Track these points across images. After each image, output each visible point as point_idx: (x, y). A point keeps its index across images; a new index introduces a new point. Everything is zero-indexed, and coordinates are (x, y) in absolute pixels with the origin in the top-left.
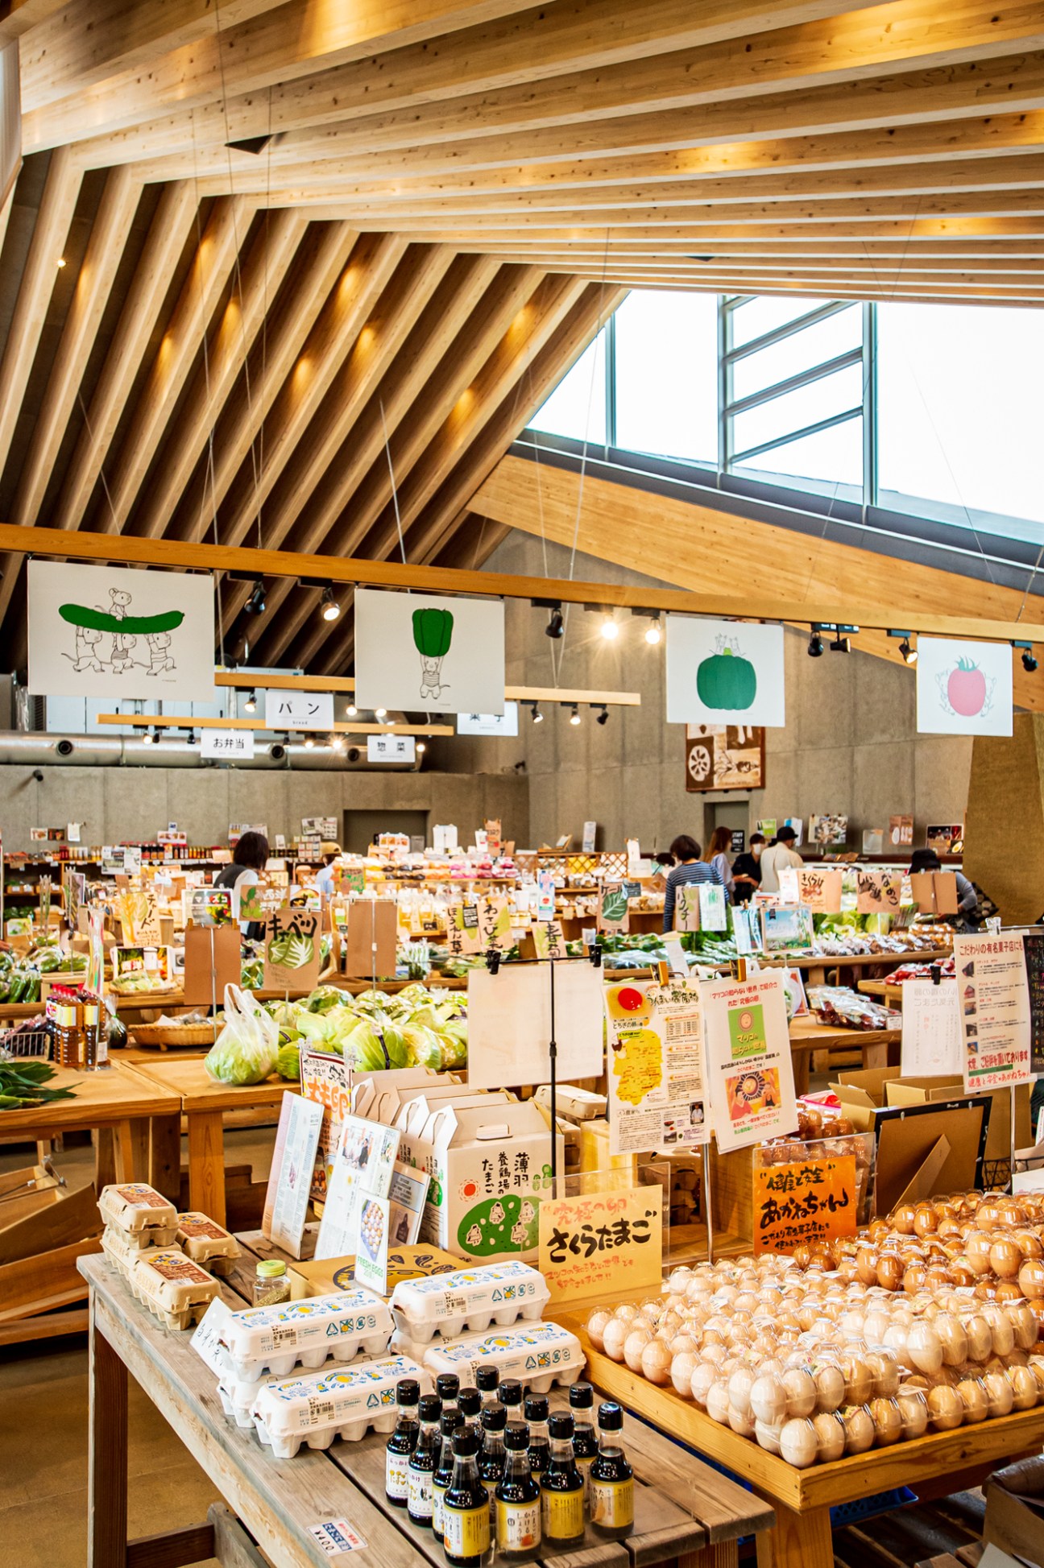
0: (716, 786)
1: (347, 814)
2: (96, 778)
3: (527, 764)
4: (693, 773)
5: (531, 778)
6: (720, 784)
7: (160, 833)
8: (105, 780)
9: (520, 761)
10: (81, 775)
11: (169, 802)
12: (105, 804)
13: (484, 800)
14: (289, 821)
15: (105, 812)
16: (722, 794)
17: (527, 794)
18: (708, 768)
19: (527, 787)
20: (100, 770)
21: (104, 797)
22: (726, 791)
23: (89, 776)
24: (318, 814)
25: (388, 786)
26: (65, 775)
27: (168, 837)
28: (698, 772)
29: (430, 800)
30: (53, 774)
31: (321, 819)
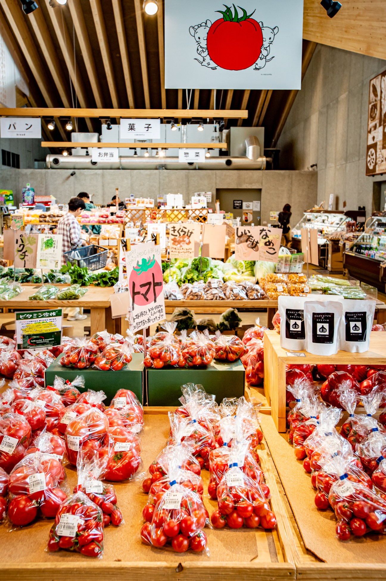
0: (377, 172)
1: (218, 190)
2: (99, 174)
3: (318, 166)
4: (369, 165)
5: (319, 172)
6: (379, 170)
7: (126, 199)
8: (103, 175)
9: (315, 164)
10: (92, 173)
11: (132, 185)
12: (103, 186)
13: (291, 183)
14: (188, 193)
15: (103, 189)
16: (380, 176)
17: (316, 180)
18: (374, 162)
19: (317, 177)
20: (101, 171)
21: (103, 183)
22: (382, 174)
23: (96, 174)
24: (203, 190)
25: (239, 177)
26: (86, 173)
27: (130, 201)
28: (370, 164)
29: (262, 183)
30: (80, 173)
31: (204, 193)
